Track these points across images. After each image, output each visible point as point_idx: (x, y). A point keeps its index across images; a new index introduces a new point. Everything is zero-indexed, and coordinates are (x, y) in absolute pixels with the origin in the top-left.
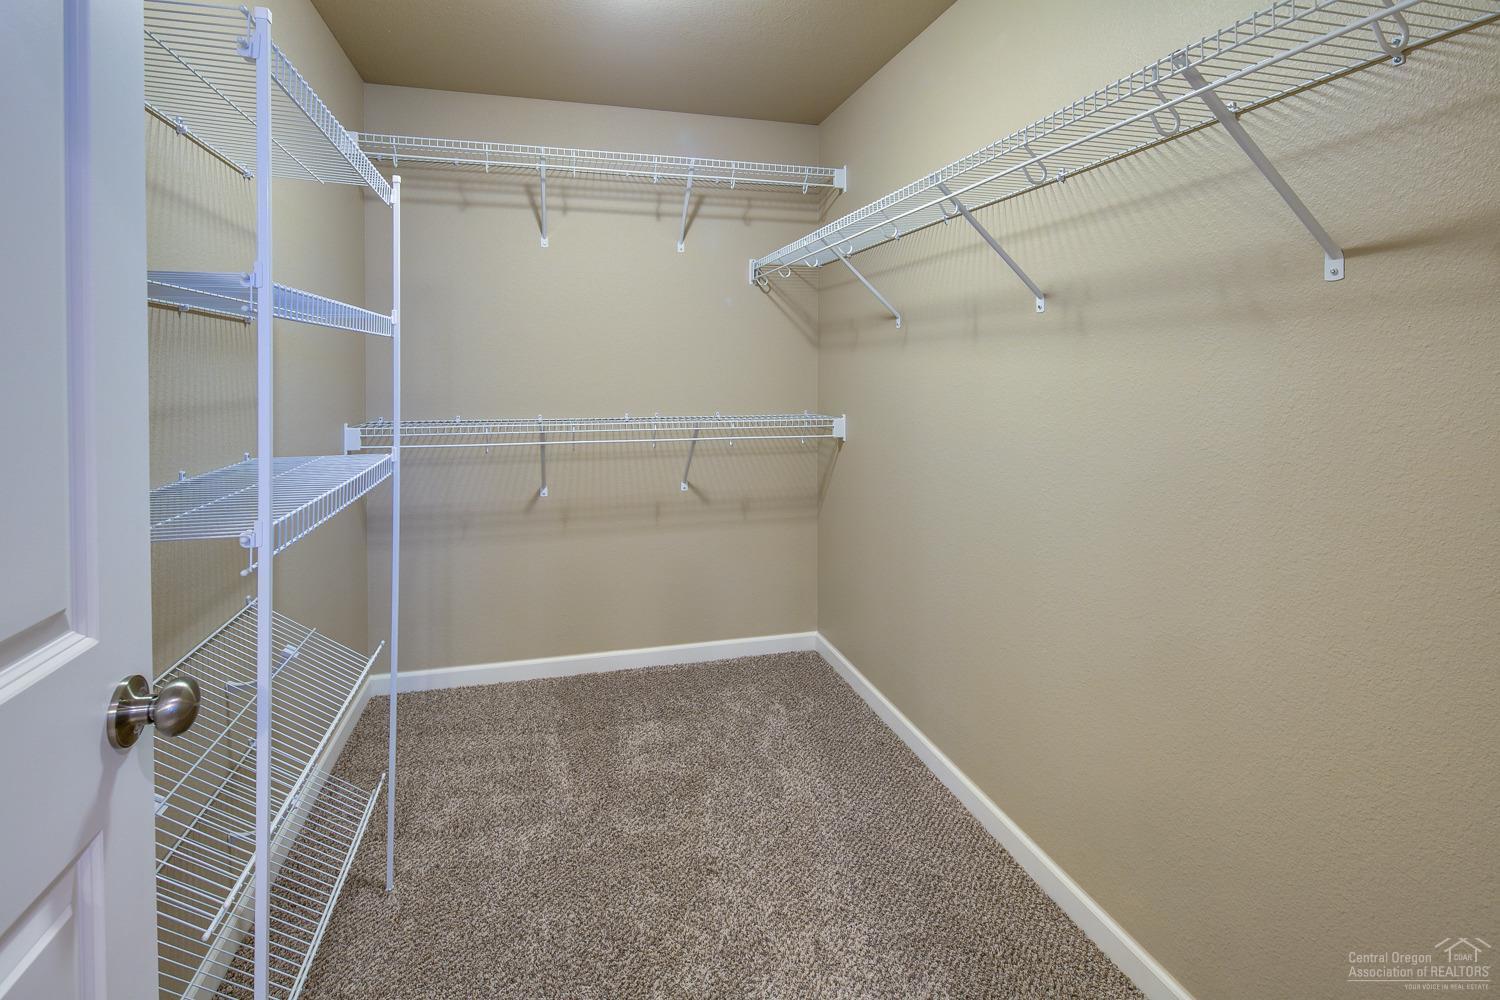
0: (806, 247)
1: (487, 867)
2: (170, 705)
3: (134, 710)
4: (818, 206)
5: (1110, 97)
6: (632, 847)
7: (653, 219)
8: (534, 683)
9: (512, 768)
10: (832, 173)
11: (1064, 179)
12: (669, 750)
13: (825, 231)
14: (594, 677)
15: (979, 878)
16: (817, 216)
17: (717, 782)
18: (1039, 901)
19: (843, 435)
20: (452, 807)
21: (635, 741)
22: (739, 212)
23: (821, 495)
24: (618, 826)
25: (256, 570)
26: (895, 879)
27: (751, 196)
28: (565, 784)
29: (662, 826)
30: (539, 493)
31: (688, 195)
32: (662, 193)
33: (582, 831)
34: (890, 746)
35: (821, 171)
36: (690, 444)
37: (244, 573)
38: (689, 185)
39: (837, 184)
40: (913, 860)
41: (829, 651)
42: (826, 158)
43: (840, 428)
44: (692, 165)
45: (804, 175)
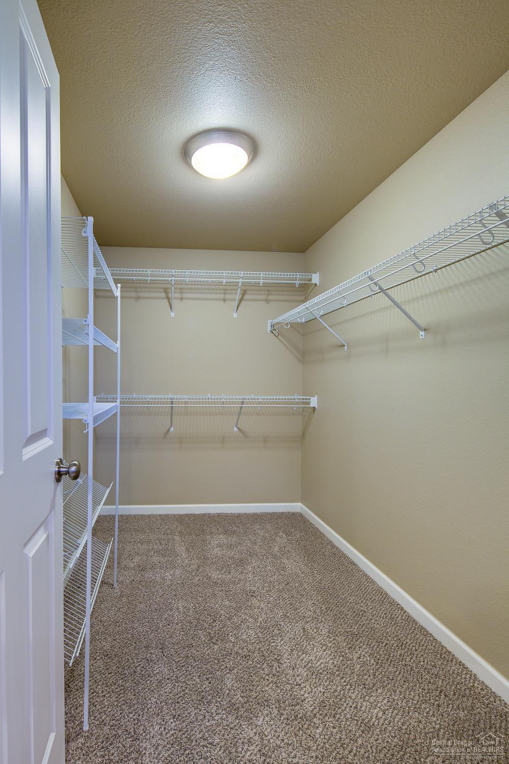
0: (298, 313)
1: (154, 583)
2: (73, 469)
3: (62, 469)
4: (303, 293)
5: (451, 231)
6: (216, 583)
7: (222, 302)
8: (167, 516)
9: (161, 548)
10: (311, 276)
11: (436, 271)
12: (230, 547)
13: (308, 304)
14: (194, 515)
15: (385, 614)
16: (303, 298)
17: (254, 562)
18: (416, 627)
19: (316, 406)
20: (137, 559)
21: (215, 542)
22: (264, 297)
23: (303, 436)
24: (210, 574)
25: (88, 432)
26: (342, 609)
27: (269, 289)
28: (184, 556)
29: (229, 576)
30: (169, 429)
31: (239, 290)
32: (225, 290)
33: (193, 574)
34: (339, 555)
35: (305, 276)
36: (239, 409)
37: (85, 432)
38: (240, 285)
39: (314, 281)
40: (351, 603)
41: (307, 512)
42: (308, 269)
43: (314, 402)
44: (242, 275)
45: (297, 278)
